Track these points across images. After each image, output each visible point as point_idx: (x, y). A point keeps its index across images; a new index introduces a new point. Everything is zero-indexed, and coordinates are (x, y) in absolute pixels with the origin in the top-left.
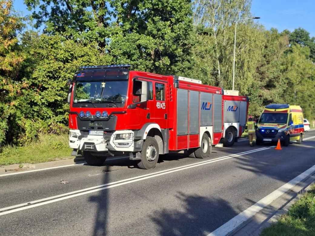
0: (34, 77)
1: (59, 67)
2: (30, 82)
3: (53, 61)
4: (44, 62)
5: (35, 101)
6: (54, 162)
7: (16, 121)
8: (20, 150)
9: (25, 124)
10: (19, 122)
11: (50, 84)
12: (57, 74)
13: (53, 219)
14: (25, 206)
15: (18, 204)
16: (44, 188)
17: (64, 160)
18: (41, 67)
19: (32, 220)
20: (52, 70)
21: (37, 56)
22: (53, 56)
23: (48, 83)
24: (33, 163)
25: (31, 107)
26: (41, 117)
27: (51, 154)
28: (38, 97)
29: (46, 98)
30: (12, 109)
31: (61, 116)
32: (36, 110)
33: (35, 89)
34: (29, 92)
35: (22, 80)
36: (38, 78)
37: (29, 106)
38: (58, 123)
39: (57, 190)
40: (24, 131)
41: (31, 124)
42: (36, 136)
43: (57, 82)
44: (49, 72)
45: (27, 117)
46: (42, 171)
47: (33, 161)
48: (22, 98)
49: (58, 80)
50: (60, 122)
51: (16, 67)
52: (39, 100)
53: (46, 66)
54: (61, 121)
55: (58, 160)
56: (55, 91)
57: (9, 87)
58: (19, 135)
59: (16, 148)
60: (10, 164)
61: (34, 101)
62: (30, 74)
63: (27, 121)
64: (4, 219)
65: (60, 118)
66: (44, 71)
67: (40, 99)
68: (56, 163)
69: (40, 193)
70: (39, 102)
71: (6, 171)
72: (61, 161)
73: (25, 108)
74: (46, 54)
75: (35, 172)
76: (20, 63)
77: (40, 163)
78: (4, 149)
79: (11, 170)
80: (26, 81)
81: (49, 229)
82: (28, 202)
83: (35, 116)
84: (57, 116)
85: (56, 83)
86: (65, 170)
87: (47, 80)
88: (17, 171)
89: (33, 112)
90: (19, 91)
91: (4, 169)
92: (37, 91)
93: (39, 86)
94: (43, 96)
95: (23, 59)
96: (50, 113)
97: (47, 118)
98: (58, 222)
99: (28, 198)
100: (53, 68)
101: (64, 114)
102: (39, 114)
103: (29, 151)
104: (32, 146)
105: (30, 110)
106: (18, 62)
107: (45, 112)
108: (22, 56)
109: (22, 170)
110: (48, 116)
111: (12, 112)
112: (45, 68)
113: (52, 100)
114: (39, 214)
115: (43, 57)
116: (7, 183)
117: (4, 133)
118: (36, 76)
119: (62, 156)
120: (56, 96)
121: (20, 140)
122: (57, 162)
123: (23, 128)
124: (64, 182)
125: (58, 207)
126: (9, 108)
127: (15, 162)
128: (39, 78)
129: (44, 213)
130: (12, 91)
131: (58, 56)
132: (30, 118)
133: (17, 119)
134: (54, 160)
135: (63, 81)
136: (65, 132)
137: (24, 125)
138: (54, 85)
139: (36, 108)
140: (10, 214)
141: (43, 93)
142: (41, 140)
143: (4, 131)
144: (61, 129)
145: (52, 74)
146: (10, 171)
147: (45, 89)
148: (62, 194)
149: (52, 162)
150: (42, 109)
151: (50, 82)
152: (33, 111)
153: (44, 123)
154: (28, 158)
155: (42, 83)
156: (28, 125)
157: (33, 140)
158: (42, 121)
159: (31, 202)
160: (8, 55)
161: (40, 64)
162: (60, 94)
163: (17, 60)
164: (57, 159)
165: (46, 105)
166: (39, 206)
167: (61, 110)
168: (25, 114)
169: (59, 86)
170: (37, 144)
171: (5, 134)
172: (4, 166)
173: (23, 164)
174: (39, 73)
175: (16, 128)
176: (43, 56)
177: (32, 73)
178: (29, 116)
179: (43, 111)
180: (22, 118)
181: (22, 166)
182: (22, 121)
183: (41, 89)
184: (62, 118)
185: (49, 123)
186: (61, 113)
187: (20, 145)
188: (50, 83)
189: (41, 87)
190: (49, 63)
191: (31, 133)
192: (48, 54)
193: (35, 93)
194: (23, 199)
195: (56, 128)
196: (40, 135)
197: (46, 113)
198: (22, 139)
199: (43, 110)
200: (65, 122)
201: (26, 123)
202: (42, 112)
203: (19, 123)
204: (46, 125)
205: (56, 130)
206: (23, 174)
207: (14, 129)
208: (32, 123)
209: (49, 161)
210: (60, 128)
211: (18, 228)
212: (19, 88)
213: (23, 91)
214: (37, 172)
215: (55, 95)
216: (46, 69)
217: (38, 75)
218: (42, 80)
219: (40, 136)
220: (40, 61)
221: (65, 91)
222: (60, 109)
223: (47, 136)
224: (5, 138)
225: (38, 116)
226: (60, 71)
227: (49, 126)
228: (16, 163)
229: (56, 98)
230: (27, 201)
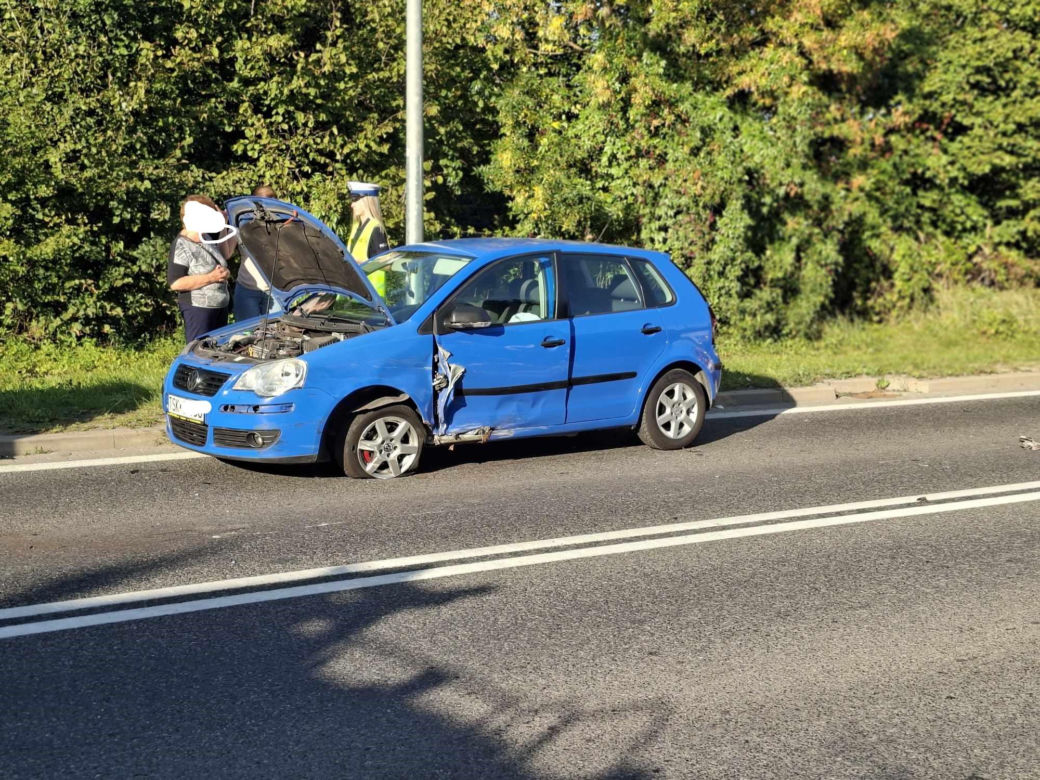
0: (927, 89)
1: (1014, 51)
2: (916, 107)
3: (996, 31)
4: (964, 37)
5: (928, 174)
6: (989, 377)
7: (865, 240)
8: (875, 335)
9: (892, 249)
10: (875, 245)
11: (978, 114)
12: (1007, 76)
13: (1005, 556)
14: (909, 505)
15: (887, 496)
16: (967, 457)
17: (1024, 375)
18: (953, 56)
19: (937, 550)
20: (989, 62)
21: (942, 16)
22: (997, 12)
23: (974, 110)
24: (921, 377)
25: (914, 193)
26: (944, 227)
27: (977, 351)
28: (939, 159)
29: (962, 161)
30: (856, 199)
31: (1012, 222)
32: (927, 203)
33: (929, 134)
34: (909, 142)
35: (892, 102)
36: (940, 94)
37: (908, 190)
38: (1002, 249)
39: (1010, 468)
40: (888, 272)
41: (910, 248)
42: (927, 290)
43: (1005, 106)
44: (978, 70)
45: (898, 229)
46: (951, 404)
47: (921, 371)
48: (886, 164)
49: (1008, 96)
50: (1008, 245)
51: (873, 59)
52: (941, 170)
53: (971, 49)
54: (1013, 241)
55: (1004, 372)
56: (996, 135)
57: (849, 129)
58: (873, 284)
59: (864, 329)
60: (848, 375)
61: (923, 173)
62: (917, 82)
63: (898, 241)
64: (850, 536)
65: (1010, 229)
66: (964, 67)
67: (945, 166)
68: (998, 381)
69: (954, 472)
70: (942, 176)
71: (837, 396)
72: (1012, 375)
73: (895, 197)
74: (971, 8)
75: (928, 404)
76: (886, 43)
77: (942, 376)
78: (827, 328)
79: (851, 394)
80: (906, 106)
81: (995, 584)
82: (918, 493)
83: (926, 223)
84: (997, 223)
85: (1000, 109)
86: (1032, 405)
87: (970, 98)
88: (871, 397)
89: (919, 211)
90: (879, 140)
91: (831, 388)
92: (933, 139)
93: (942, 123)
94: (953, 155)
95: (898, 32)
96: (976, 213)
97: (965, 230)
98: (1026, 569)
99: (915, 482)
100: (994, 55)
101: (1023, 218)
102: (938, 216)
103: (903, 338)
104: (913, 323)
105: (911, 205)
106: (881, 42)
107: (958, 211)
108: (893, 21)
109: (885, 396)
110: (969, 224)
111: (856, 209)
112: (967, 58)
113: (981, 167)
114: (957, 533)
115: (961, 20)
116: (845, 431)
117: (830, 279)
118: (933, 88)
119: (1015, 360)
120: (1000, 153)
121: (875, 301)
122: (1000, 376)
123: (885, 262)
124: (1030, 444)
125: (1021, 520)
126: (846, 198)
127: (865, 370)
128: (944, 93)
129: (975, 533)
130: (859, 140)
131: (1013, 11)
132: (908, 230)
133: (868, 234)
134: (991, 373)
135: (1028, 99)
136: (1026, 280)
137: (888, 252)
138: (992, 116)
139: (928, 198)
140: (866, 522)
141: (954, 147)
142: (941, 306)
143: (830, 271)
144: (1013, 270)
145: (989, 76)
146: (849, 398)
147: (961, 129)
148: (1027, 480)
149: (983, 377)
150: (949, 199)
151: (979, 106)
152: (920, 206)
153: (953, 247)
154: (904, 358)
155: (953, 112)
156: (902, 252)
157: (917, 304)
158: (949, 242)
159: (930, 497)
160: (849, 23)
161: (952, 43)
162: (1014, 145)
163: (878, 35)
164: (999, 367)
165: (962, 185)
166: (956, 511)
167: (1013, 203)
168: (895, 218)
169: (1010, 120)
170: (930, 317)
171: (833, 280)
172: (831, 380)
173: (888, 378)
174: (944, 77)
175: (863, 265)
176: (958, 17)
177: (921, 77)
178: (907, 224)
179: (950, 208)
180: (883, 229)
181: (885, 384)
182: (884, 241)
183: (950, 130)
184: (1015, 230)
185: (972, 249)
186: (1012, 213)
187: (876, 318)
188: (981, 110)
189: (949, 125)
190: (982, 40)
191: (909, 280)
192: (978, 7)
193: (930, 144)
194: (902, 483)
195: (994, 265)
196: (939, 286)
197: (963, 213)
198: (880, 300)
199: (952, 203)
200: (1024, 245)
201: (897, 247)
202: (947, 211)
203: (873, 246)
204: (960, 255)
205: (996, 272)
206: (892, 409)
207: (856, 266)
208: (915, 245)
209: (973, 373)
210: (1006, 266)
211: (895, 570)
212: (881, 131)
213: (893, 138)
214: (936, 406)
215: (995, 150)
216: (969, 61)
217: (939, 85)
218: (954, 99)
219: (938, 291)
220: (951, 33)
221: (1032, 135)
222: (1010, 197)
223: (961, 291)
224: (832, 295)
225: (934, 224)
226: (1018, 63)
227: (970, 257)
228: (868, 374)
229: (997, 161)
230: (914, 490)
